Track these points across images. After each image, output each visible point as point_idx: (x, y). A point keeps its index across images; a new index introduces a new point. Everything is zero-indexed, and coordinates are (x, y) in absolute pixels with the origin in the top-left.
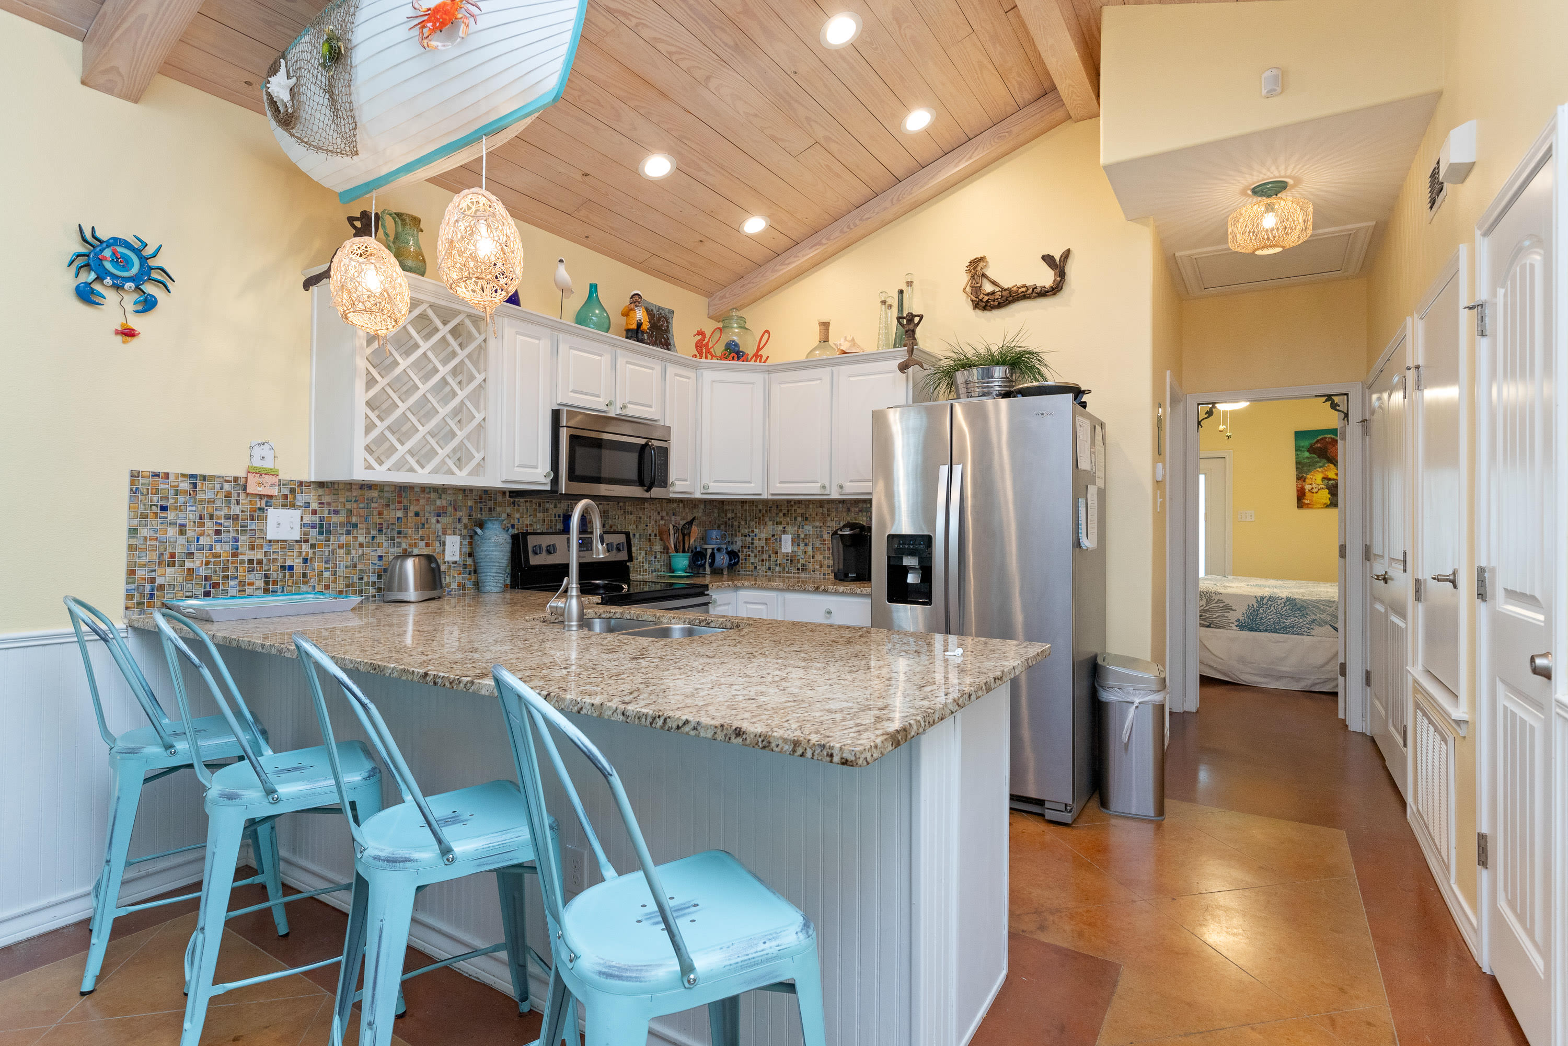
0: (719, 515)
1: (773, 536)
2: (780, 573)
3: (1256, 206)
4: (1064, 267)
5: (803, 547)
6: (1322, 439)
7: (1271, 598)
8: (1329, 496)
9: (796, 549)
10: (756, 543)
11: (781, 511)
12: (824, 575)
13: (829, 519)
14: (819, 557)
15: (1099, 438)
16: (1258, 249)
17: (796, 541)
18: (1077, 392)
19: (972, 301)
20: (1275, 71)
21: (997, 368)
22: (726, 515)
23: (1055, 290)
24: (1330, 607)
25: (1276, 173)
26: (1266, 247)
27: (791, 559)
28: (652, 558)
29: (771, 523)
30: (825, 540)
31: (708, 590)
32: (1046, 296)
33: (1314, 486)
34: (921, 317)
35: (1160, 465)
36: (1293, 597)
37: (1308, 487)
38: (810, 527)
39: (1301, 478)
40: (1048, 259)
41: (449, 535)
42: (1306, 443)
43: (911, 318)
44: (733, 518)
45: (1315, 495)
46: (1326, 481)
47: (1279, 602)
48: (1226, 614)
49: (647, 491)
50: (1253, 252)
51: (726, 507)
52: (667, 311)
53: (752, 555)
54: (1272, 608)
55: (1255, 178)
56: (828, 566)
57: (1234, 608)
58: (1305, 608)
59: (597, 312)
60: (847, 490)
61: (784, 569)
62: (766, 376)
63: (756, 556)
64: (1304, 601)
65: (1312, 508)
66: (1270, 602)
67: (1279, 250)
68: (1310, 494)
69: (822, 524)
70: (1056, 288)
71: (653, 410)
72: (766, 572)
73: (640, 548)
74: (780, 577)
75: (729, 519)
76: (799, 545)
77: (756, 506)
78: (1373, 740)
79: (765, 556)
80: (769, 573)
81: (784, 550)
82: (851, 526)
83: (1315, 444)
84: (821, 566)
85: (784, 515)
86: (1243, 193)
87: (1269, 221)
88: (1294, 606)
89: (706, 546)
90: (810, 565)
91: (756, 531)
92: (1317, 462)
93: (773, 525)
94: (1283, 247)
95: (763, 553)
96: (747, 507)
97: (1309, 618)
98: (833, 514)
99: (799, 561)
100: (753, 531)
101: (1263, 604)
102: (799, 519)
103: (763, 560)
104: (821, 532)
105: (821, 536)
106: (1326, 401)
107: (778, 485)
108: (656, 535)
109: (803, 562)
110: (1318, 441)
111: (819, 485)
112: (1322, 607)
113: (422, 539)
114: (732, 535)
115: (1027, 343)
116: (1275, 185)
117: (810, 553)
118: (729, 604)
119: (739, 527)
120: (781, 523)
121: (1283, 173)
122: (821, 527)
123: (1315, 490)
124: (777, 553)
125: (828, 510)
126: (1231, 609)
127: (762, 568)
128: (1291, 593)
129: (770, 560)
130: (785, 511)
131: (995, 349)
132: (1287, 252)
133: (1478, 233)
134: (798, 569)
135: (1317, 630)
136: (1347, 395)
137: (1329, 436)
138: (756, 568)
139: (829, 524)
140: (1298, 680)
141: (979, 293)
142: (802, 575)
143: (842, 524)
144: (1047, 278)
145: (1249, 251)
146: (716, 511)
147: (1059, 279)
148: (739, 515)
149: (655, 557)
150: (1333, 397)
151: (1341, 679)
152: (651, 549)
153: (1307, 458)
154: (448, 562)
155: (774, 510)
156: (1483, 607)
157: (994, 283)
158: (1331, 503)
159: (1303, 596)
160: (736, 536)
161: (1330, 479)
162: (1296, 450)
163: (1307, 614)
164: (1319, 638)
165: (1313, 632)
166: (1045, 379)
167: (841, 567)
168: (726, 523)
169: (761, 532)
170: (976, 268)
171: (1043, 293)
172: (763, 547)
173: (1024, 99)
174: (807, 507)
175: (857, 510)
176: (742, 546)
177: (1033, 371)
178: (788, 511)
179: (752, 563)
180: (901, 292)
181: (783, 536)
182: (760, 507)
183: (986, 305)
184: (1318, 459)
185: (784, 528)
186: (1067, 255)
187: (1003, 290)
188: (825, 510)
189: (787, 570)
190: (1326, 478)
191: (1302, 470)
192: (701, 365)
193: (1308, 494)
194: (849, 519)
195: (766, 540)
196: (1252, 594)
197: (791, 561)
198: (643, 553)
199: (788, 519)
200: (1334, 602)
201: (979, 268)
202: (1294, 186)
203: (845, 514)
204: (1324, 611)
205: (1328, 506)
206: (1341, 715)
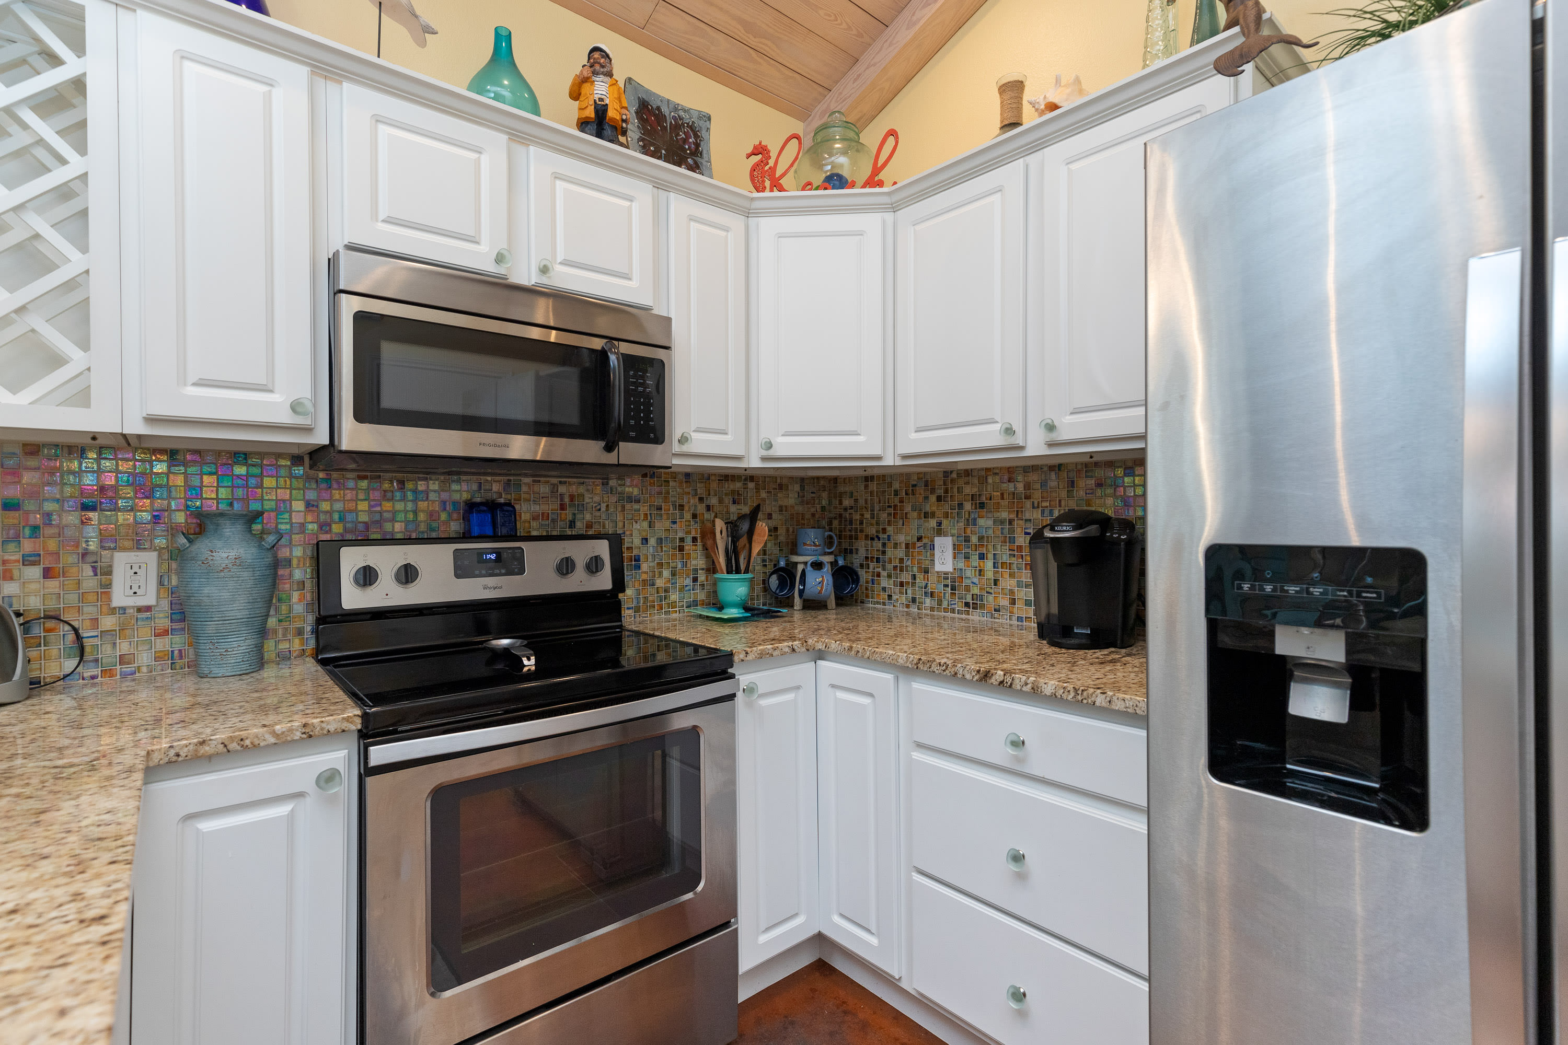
0: (830, 503)
1: (920, 539)
2: (932, 609)
5: (975, 560)
9: (961, 565)
10: (890, 552)
11: (933, 491)
12: (1020, 619)
13: (1028, 504)
14: (1008, 583)
17: (961, 549)
22: (841, 503)
27: (954, 583)
28: (689, 581)
29: (915, 514)
30: (1020, 548)
31: (732, 666)
38: (990, 523)
41: (124, 549)
44: (851, 508)
49: (609, 448)
51: (841, 488)
52: (695, 115)
53: (884, 574)
56: (1028, 603)
59: (506, 82)
60: (1065, 435)
61: (940, 603)
62: (889, 217)
63: (889, 576)
69: (1013, 516)
71: (633, 284)
72: (908, 606)
73: (660, 565)
74: (932, 617)
75: (846, 509)
76: (967, 557)
77: (890, 485)
79: (906, 577)
80: (914, 610)
81: (938, 567)
82: (1079, 519)
84: (1013, 602)
85: (939, 499)
89: (795, 559)
90: (991, 598)
91: (890, 529)
93: (919, 518)
95: (901, 570)
96: (873, 486)
98: (1037, 495)
99: (968, 589)
100: (884, 531)
102: (968, 506)
103: (902, 584)
104: (1012, 531)
105: (1012, 540)
107: (914, 436)
108: (694, 540)
109: (976, 591)
111: (997, 427)
113: (29, 560)
114: (851, 537)
117: (990, 574)
118: (798, 688)
119: (861, 523)
120: (933, 515)
122: (1011, 522)
124: (926, 571)
125: (1027, 486)
127: (901, 599)
129: (914, 584)
130: (941, 492)
134: (967, 605)
138: (890, 597)
139: (1027, 515)
142: (975, 617)
143: (1056, 514)
146: (825, 495)
148: (861, 502)
149: (695, 580)
152: (685, 565)
154: (123, 609)
155: (920, 490)
160: (857, 538)
167: (1055, 610)
168: (841, 515)
169: (898, 531)
172: (901, 560)
174: (983, 480)
175: (1091, 482)
176: (867, 558)
178: (946, 491)
179: (884, 589)
181: (938, 541)
182: (896, 485)
185: (940, 524)
188: (1020, 487)
189: (945, 604)
192: (756, 204)
194: (1072, 505)
195: (907, 546)
197: (953, 588)
198: (666, 573)
199: (946, 507)
203: (1064, 494)
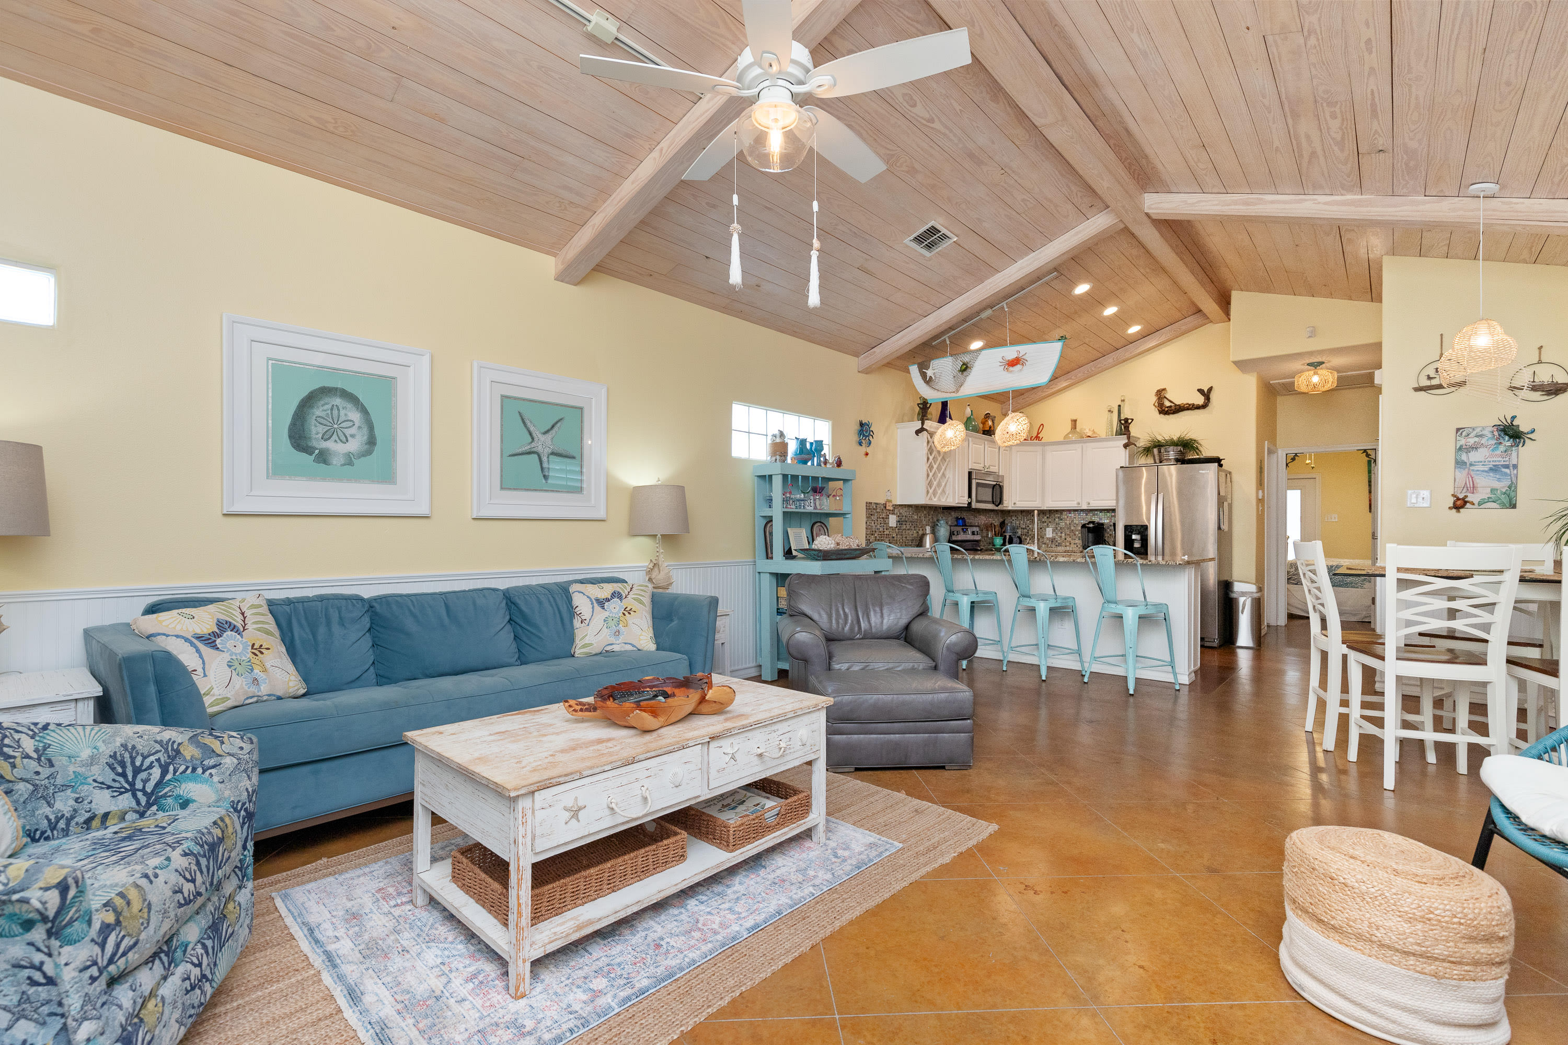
1: (1040, 528)
3: (1309, 371)
4: (1209, 396)
5: (1059, 534)
9: (1055, 535)
11: (1045, 515)
12: (1073, 548)
13: (1075, 519)
14: (1075, 536)
15: (1229, 479)
16: (1313, 390)
17: (1055, 531)
18: (1218, 461)
19: (1158, 410)
20: (1312, 328)
21: (1174, 448)
23: (1204, 406)
26: (1316, 389)
27: (1052, 540)
30: (1075, 530)
32: (1200, 409)
34: (1132, 420)
35: (1260, 492)
38: (1064, 524)
40: (1201, 391)
43: (1126, 420)
49: (996, 506)
53: (1028, 539)
55: (1307, 361)
56: (1075, 544)
60: (1092, 505)
71: (996, 468)
76: (1057, 533)
81: (1047, 536)
82: (1093, 523)
85: (1047, 518)
86: (1303, 365)
87: (1315, 379)
90: (1065, 543)
98: (1078, 517)
99: (1057, 541)
102: (1059, 519)
104: (1070, 526)
105: (1072, 528)
106: (1364, 452)
107: (1051, 502)
109: (1059, 542)
111: (1075, 502)
115: (1191, 435)
116: (1318, 363)
117: (1063, 537)
120: (1045, 522)
121: (1322, 359)
122: (1070, 523)
124: (1043, 537)
125: (1075, 515)
130: (1048, 516)
131: (1175, 438)
134: (1056, 546)
139: (1075, 522)
140: (1355, 615)
141: (1162, 406)
143: (1085, 522)
144: (1200, 400)
147: (1206, 401)
150: (1367, 451)
155: (1041, 515)
157: (1171, 402)
165: (1365, 586)
170: (1160, 394)
171: (1198, 407)
174: (1061, 513)
175: (1103, 514)
176: (1022, 534)
177: (1196, 450)
178: (1050, 516)
180: (1119, 406)
181: (1047, 529)
183: (1165, 412)
185: (1048, 524)
186: (1210, 389)
187: (1176, 405)
188: (1073, 515)
189: (1049, 546)
197: (1052, 542)
199: (1051, 519)
201: (1162, 394)
202: (1327, 364)
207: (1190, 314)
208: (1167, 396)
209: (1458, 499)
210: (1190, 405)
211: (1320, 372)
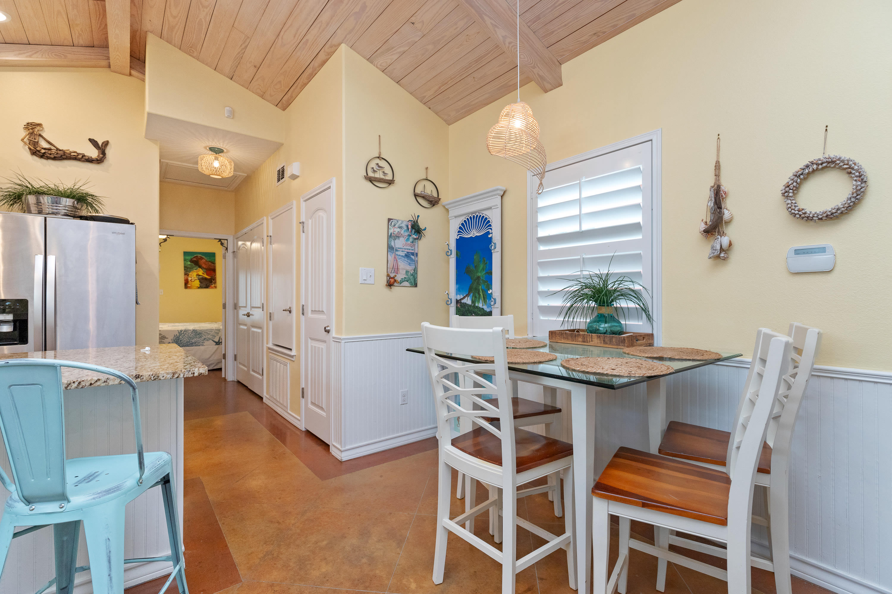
3: (210, 157)
4: (105, 150)
6: (196, 256)
7: (186, 331)
8: (199, 283)
16: (211, 175)
19: (30, 149)
20: (231, 109)
21: (64, 199)
23: (99, 161)
24: (212, 332)
25: (222, 146)
26: (215, 175)
32: (92, 162)
33: (192, 278)
36: (196, 329)
37: (190, 279)
39: (186, 274)
40: (93, 142)
42: (189, 258)
45: (193, 282)
46: (198, 276)
47: (189, 332)
48: (163, 341)
50: (209, 175)
54: (186, 335)
55: (213, 144)
57: (167, 337)
58: (201, 334)
64: (201, 330)
65: (191, 289)
66: (185, 333)
67: (220, 177)
68: (191, 282)
70: (100, 160)
78: (239, 382)
83: (193, 258)
86: (205, 148)
87: (216, 164)
88: (196, 333)
92: (194, 267)
94: (222, 177)
97: (203, 338)
101: (182, 334)
106: (219, 241)
110: (194, 257)
112: (208, 332)
116: (219, 149)
121: (224, 147)
123: (193, 280)
126: (166, 338)
128: (195, 327)
131: (67, 188)
132: (223, 179)
133: (302, 200)
135: (206, 343)
136: (227, 240)
137: (199, 255)
141: (36, 146)
144: (92, 152)
145: (208, 174)
147: (101, 156)
150: (222, 240)
151: (223, 361)
153: (189, 265)
156: (303, 318)
157: (49, 143)
158: (200, 286)
159: (200, 328)
161: (200, 275)
162: (184, 261)
163: (202, 336)
164: (207, 346)
165: (204, 344)
166: (97, 211)
170: (33, 129)
171: (90, 160)
173: (79, 43)
183: (43, 155)
184: (194, 266)
186: (106, 143)
187: (58, 149)
190: (198, 275)
191: (187, 270)
193: (190, 282)
196: (176, 329)
200: (213, 329)
201: (36, 130)
202: (227, 152)
204: (209, 334)
205: (199, 288)
206: (223, 376)
207: (81, 42)
208: (44, 135)
209: (391, 278)
210: (78, 154)
211: (221, 159)
